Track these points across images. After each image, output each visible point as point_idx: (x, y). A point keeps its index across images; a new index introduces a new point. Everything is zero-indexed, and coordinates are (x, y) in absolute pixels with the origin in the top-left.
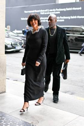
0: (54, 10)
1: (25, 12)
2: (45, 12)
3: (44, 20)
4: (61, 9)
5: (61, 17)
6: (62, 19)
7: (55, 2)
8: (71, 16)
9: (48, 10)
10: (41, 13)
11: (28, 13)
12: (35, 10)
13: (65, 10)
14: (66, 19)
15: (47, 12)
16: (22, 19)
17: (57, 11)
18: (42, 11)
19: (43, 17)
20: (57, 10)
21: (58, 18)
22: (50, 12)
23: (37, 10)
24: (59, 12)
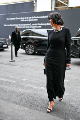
0: (33, 18)
1: (8, 19)
2: (25, 19)
3: (24, 26)
4: (38, 16)
5: (38, 24)
6: (40, 26)
7: (33, 11)
8: (47, 23)
9: (27, 17)
10: (21, 20)
11: (10, 20)
12: (16, 18)
13: (42, 18)
14: (43, 26)
15: (26, 19)
16: (5, 25)
17: (35, 19)
18: (22, 18)
19: (23, 24)
20: (35, 17)
21: (36, 24)
22: (29, 19)
23: (18, 18)
24: (37, 20)
